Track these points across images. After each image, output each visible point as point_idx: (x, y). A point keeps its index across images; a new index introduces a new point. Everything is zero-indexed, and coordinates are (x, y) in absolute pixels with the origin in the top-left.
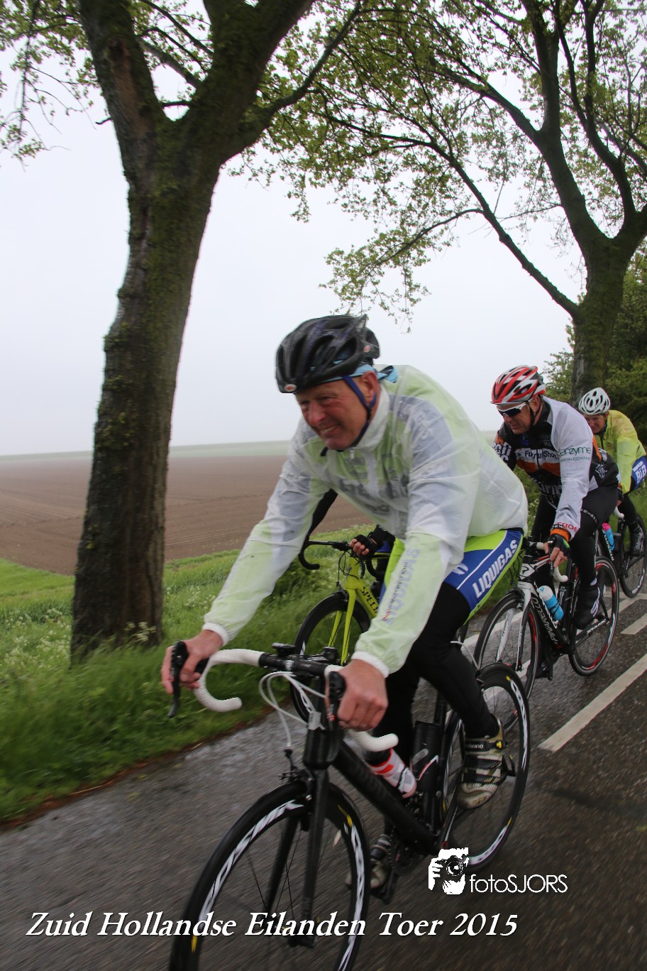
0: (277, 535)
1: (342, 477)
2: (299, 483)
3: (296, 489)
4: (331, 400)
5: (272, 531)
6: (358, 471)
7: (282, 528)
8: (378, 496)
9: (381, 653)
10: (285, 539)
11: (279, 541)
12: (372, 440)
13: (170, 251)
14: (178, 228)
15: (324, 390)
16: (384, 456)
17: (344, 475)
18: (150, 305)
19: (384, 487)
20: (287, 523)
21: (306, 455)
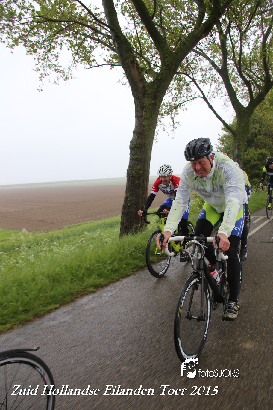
0: (181, 203)
1: (198, 186)
2: (186, 188)
3: (186, 189)
4: (203, 163)
5: (180, 202)
6: (204, 184)
7: (182, 201)
8: (210, 192)
9: (226, 231)
10: (183, 205)
11: (182, 205)
12: (211, 175)
13: (151, 121)
14: (153, 114)
15: (201, 160)
16: (213, 179)
17: (199, 185)
18: (145, 136)
19: (212, 189)
20: (184, 200)
21: (188, 179)
